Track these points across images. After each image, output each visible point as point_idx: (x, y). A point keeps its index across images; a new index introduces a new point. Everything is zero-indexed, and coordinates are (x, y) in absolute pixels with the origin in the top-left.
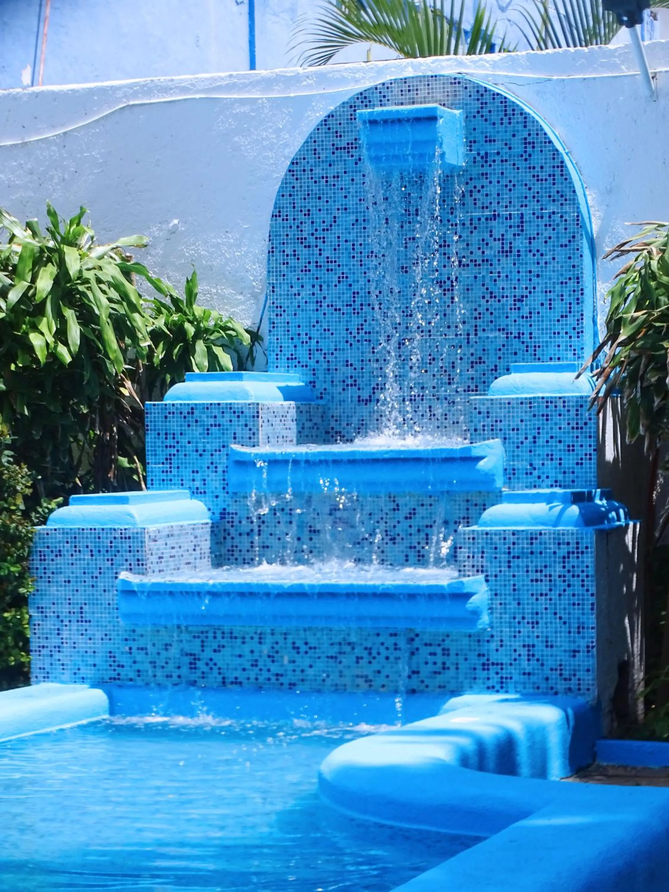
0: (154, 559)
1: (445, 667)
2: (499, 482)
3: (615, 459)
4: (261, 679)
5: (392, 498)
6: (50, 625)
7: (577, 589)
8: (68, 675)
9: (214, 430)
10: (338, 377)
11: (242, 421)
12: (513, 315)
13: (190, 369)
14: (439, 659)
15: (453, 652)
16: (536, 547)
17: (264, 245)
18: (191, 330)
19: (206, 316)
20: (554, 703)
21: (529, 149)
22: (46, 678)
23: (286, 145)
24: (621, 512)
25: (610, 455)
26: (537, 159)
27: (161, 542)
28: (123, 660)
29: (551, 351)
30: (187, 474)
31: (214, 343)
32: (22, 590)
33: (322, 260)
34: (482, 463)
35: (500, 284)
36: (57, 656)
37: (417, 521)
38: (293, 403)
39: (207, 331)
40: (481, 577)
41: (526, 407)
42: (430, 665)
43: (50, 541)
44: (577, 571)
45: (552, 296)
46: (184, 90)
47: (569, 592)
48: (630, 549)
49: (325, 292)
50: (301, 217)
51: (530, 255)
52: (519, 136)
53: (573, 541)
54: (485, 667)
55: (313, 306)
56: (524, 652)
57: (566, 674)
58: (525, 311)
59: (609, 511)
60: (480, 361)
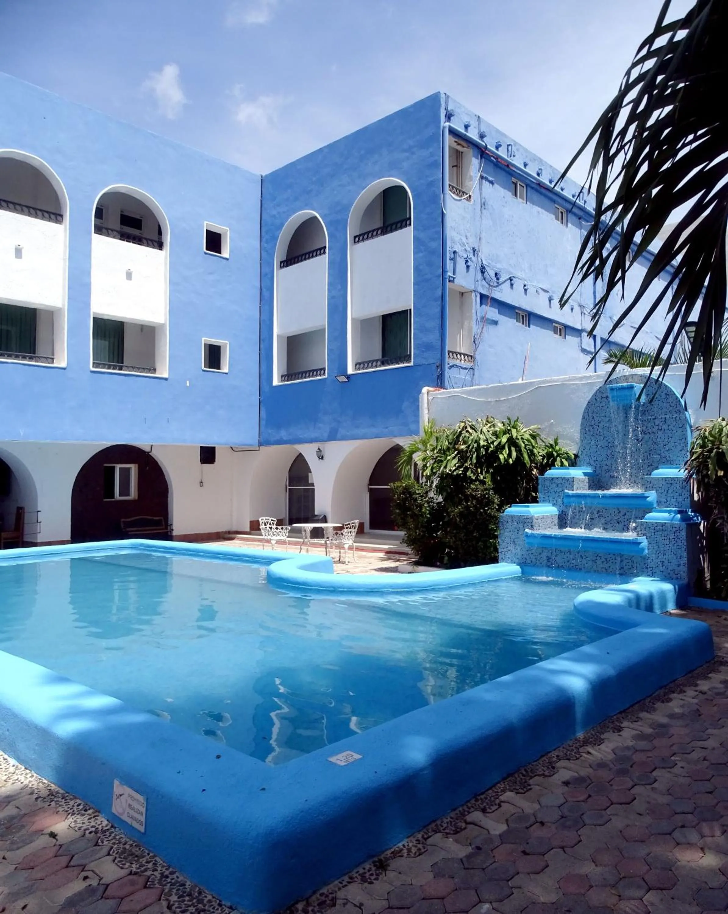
0: (537, 525)
1: (632, 567)
2: (655, 505)
3: (699, 500)
4: (570, 566)
5: (618, 509)
6: (505, 544)
7: (680, 543)
8: (510, 561)
9: (560, 485)
10: (603, 469)
11: (569, 483)
12: (663, 450)
13: (555, 466)
14: (630, 564)
15: (635, 562)
16: (664, 528)
17: (580, 428)
18: (555, 454)
19: (560, 449)
20: (671, 583)
21: (668, 397)
22: (503, 561)
23: (587, 397)
24: (699, 518)
25: (696, 498)
26: (670, 400)
27: (539, 520)
28: (527, 557)
29: (677, 462)
30: (551, 499)
31: (563, 458)
32: (496, 533)
33: (598, 432)
34: (648, 499)
35: (658, 440)
36: (507, 554)
37: (627, 517)
38: (587, 477)
39: (561, 454)
40: (645, 537)
41: (664, 480)
42: (627, 566)
43: (504, 519)
44: (679, 537)
45: (677, 444)
46: (556, 382)
47: (677, 544)
48: (702, 531)
49: (599, 443)
50: (591, 419)
51: (668, 431)
52: (664, 393)
53: (677, 527)
54: (647, 568)
55: (595, 447)
56: (661, 564)
57: (676, 573)
58: (667, 449)
59: (694, 517)
60: (652, 465)
